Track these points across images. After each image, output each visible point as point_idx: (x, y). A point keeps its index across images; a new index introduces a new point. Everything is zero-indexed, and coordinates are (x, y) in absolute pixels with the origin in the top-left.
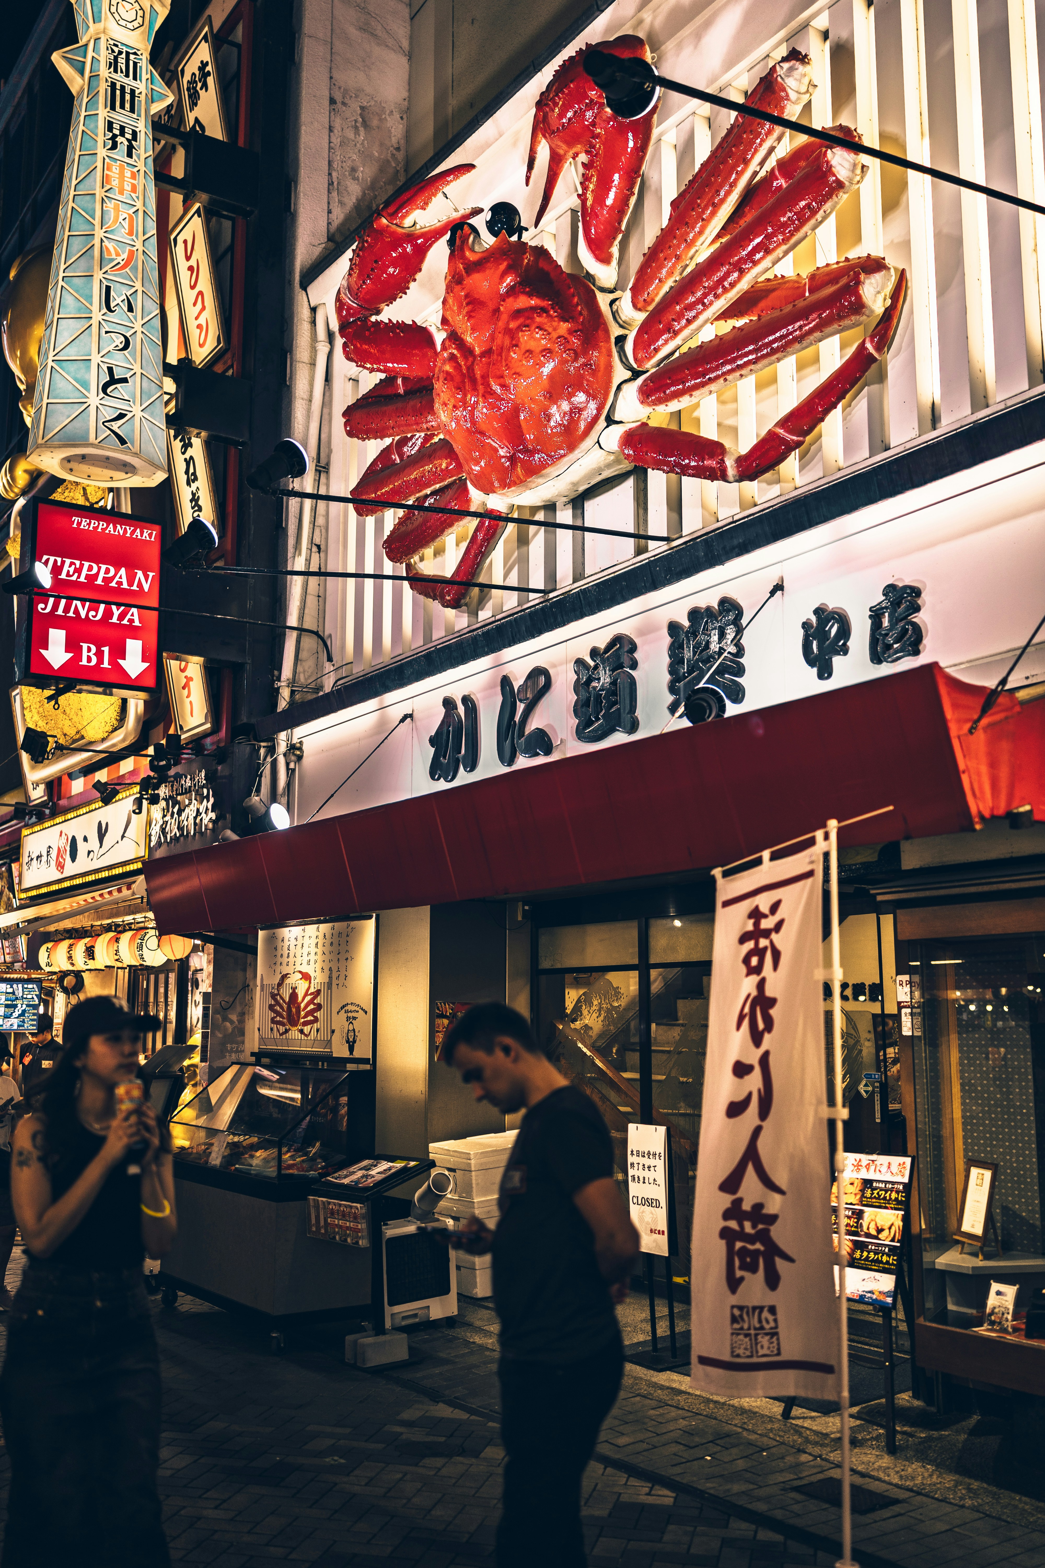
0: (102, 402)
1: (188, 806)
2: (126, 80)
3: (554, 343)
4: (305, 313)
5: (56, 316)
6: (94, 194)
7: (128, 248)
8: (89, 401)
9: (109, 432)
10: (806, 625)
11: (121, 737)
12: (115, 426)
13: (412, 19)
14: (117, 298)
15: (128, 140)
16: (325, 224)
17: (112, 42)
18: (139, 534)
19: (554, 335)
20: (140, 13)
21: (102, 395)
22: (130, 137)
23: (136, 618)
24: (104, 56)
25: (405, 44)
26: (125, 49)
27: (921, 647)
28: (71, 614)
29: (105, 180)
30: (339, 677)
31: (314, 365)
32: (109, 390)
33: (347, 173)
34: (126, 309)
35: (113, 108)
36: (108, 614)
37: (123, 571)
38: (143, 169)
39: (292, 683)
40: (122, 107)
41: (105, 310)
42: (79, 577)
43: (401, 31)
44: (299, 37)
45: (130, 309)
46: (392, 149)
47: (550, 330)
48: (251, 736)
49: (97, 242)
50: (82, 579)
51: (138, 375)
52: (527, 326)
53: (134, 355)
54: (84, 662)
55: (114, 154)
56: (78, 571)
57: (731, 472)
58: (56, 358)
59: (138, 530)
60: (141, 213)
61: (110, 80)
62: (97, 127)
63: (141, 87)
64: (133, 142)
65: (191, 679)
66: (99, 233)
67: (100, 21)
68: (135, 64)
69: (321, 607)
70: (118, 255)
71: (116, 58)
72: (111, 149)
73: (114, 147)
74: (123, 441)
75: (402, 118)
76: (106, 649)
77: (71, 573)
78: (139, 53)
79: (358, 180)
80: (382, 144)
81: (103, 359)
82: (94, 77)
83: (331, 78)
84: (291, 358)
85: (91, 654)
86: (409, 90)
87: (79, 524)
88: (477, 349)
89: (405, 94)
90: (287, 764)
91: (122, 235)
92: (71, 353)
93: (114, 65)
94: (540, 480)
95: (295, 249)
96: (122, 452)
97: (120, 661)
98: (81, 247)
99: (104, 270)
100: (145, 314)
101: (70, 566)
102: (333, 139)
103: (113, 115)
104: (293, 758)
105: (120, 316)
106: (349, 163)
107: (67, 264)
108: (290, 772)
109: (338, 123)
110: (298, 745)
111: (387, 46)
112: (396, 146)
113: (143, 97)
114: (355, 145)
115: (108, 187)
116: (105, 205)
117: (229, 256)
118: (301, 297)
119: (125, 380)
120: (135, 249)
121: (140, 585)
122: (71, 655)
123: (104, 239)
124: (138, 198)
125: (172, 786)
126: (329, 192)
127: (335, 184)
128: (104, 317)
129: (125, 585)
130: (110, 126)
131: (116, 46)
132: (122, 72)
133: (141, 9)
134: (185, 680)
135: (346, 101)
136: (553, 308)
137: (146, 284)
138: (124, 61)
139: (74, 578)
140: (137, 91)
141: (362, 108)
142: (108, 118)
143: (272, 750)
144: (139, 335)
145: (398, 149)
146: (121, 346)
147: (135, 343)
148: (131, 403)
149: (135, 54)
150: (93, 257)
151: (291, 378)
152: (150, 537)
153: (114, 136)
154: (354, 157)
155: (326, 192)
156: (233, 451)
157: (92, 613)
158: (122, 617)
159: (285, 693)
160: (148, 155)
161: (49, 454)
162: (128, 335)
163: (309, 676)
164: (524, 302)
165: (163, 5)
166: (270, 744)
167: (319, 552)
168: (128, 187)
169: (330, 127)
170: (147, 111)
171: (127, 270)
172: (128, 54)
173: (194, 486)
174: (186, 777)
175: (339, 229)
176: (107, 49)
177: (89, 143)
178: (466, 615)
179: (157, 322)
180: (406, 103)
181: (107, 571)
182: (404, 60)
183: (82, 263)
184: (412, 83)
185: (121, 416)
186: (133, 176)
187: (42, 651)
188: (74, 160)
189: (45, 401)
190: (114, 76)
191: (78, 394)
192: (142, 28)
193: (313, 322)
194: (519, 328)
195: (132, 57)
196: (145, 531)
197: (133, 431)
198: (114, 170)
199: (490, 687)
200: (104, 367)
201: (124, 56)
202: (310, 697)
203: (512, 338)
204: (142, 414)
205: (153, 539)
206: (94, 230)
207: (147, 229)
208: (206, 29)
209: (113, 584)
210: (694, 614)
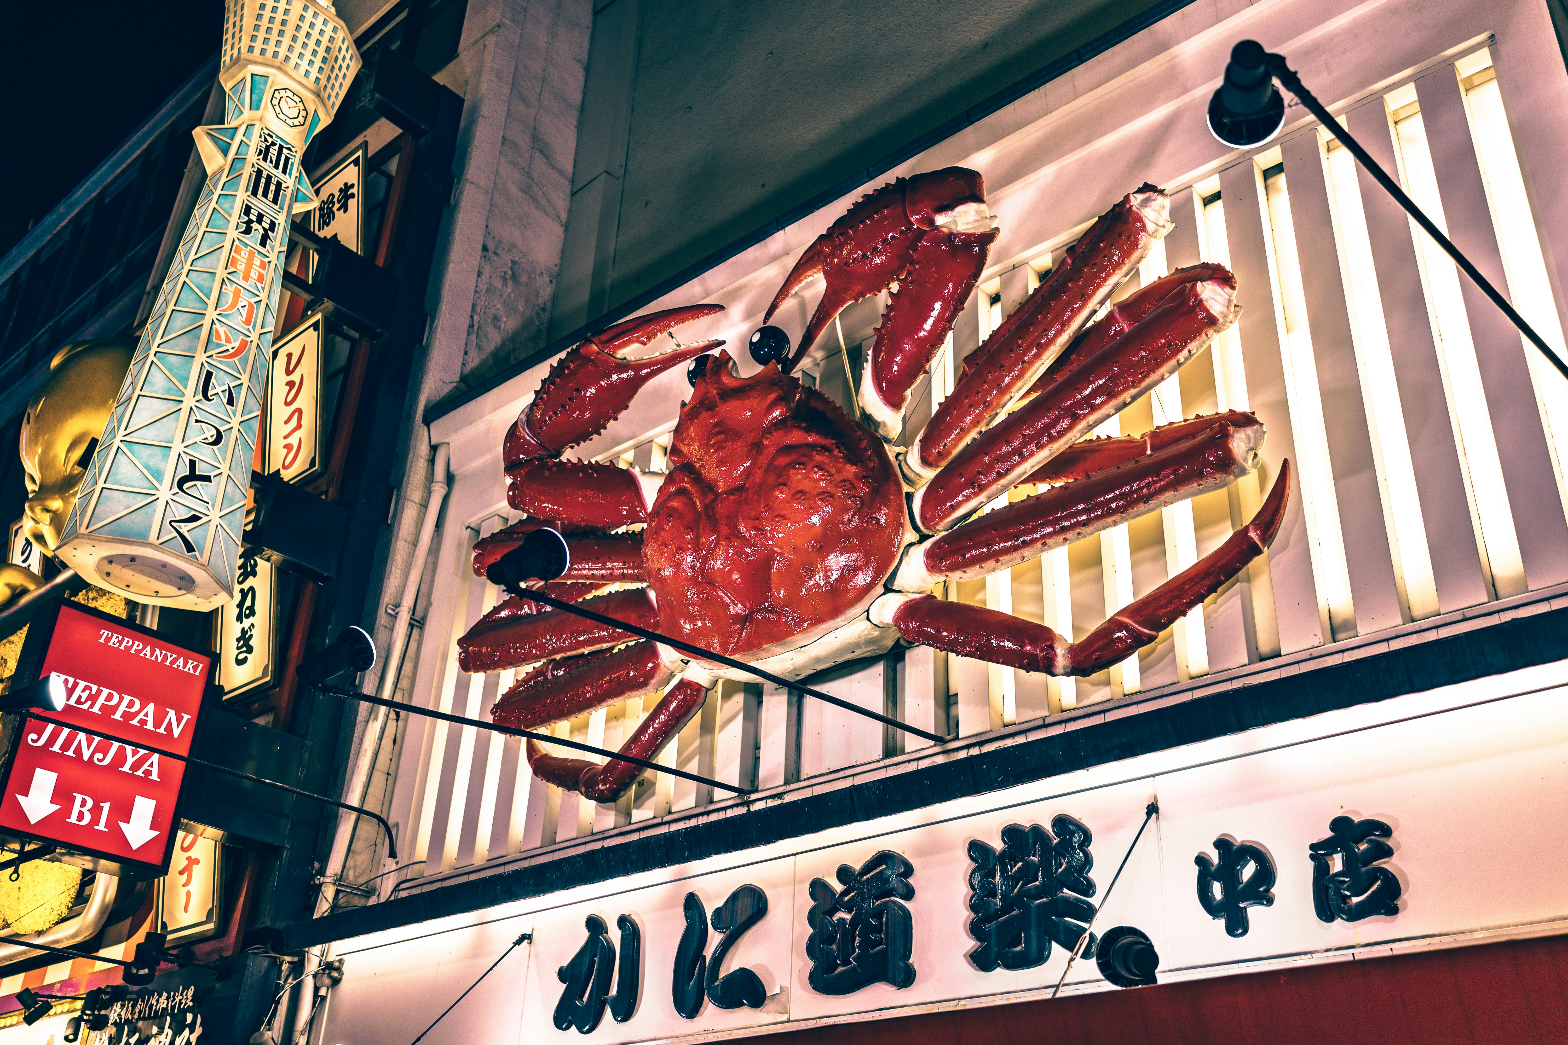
0: (174, 498)
1: (155, 1036)
2: (274, 171)
3: (837, 486)
4: (423, 449)
5: (137, 392)
6: (215, 273)
7: (242, 337)
8: (158, 494)
9: (175, 534)
10: (1201, 861)
11: (72, 931)
12: (184, 528)
13: (573, 194)
14: (218, 387)
15: (264, 229)
16: (460, 364)
17: (267, 132)
18: (181, 665)
19: (838, 478)
20: (303, 113)
21: (176, 489)
22: (267, 227)
23: (155, 770)
24: (255, 142)
25: (564, 215)
26: (279, 142)
27: (1399, 902)
28: (70, 753)
29: (230, 261)
30: (402, 878)
31: (426, 507)
32: (185, 486)
33: (489, 320)
34: (225, 401)
35: (255, 193)
36: (121, 757)
37: (151, 708)
38: (274, 262)
39: (339, 880)
40: (265, 195)
41: (200, 397)
42: (92, 706)
43: (561, 203)
44: (459, 182)
45: (231, 402)
46: (537, 308)
47: (833, 471)
48: (268, 946)
49: (207, 323)
50: (96, 709)
51: (224, 476)
52: (803, 464)
53: (224, 452)
54: (73, 819)
55: (246, 238)
56: (93, 698)
57: (1061, 661)
58: (125, 438)
59: (181, 660)
60: (263, 306)
61: (256, 166)
62: (232, 208)
63: (289, 182)
64: (270, 233)
65: (197, 861)
66: (211, 314)
67: (258, 109)
68: (287, 159)
69: (389, 788)
70: (228, 341)
71: (268, 148)
72: (244, 232)
73: (248, 231)
74: (190, 548)
75: (551, 282)
76: (106, 806)
77: (83, 700)
78: (293, 149)
79: (500, 329)
80: (527, 301)
81: (186, 450)
82: (239, 160)
83: (487, 226)
84: (398, 496)
85: (84, 810)
86: (562, 258)
87: (108, 639)
88: (721, 484)
89: (558, 261)
90: (316, 989)
91: (237, 321)
92: (147, 436)
93: (264, 154)
94: (778, 649)
95: (421, 383)
96: (186, 560)
97: (122, 825)
98: (186, 324)
99: (208, 354)
100: (246, 411)
101: (83, 691)
102: (480, 285)
103: (253, 200)
104: (327, 981)
105: (216, 407)
106: (493, 311)
107: (164, 339)
108: (318, 1000)
109: (487, 270)
110: (337, 964)
111: (545, 212)
112: (542, 306)
113: (289, 193)
114: (502, 295)
115: (233, 269)
116: (224, 286)
117: (340, 378)
118: (421, 432)
119: (208, 479)
120: (249, 340)
121: (169, 727)
122: (57, 807)
123: (216, 321)
124: (263, 289)
125: (134, 1006)
126: (468, 335)
127: (476, 327)
128: (198, 404)
129: (150, 726)
130: (247, 210)
131: (272, 137)
132: (271, 162)
133: (305, 109)
134: (186, 862)
135: (498, 251)
136: (838, 448)
137: (253, 380)
138: (276, 153)
139: (85, 707)
140: (284, 185)
141: (514, 262)
142: (246, 202)
143: (298, 968)
144: (235, 433)
145: (544, 309)
146: (211, 440)
147: (230, 439)
148: (209, 506)
149: (289, 149)
150: (199, 338)
151: (394, 516)
152: (195, 670)
153: (250, 222)
154: (499, 306)
155: (466, 333)
156: (311, 586)
157: (99, 755)
158: (136, 766)
159: (329, 892)
160: (282, 249)
161: (89, 549)
162: (221, 429)
163: (361, 874)
164: (796, 437)
165: (328, 114)
166: (296, 959)
167: (397, 720)
168: (254, 275)
169: (479, 271)
170: (290, 208)
171: (236, 359)
172: (281, 147)
173: (247, 623)
174: (160, 996)
175: (473, 372)
176: (261, 136)
177: (218, 221)
178: (614, 813)
179: (256, 425)
180: (557, 269)
181: (131, 704)
182: (561, 230)
183: (184, 342)
184: (566, 252)
185: (194, 518)
186: (263, 265)
187: (19, 797)
188: (196, 235)
189: (101, 484)
190: (262, 163)
191: (145, 483)
192: (302, 128)
193: (432, 461)
194: (791, 465)
195: (285, 151)
196: (190, 662)
197: (205, 538)
198: (243, 254)
199: (666, 905)
200: (186, 459)
201: (276, 147)
202: (359, 902)
203: (779, 476)
204: (220, 521)
205: (197, 673)
206: (206, 310)
207: (266, 324)
208: (360, 153)
209: (135, 722)
210: (1011, 833)
